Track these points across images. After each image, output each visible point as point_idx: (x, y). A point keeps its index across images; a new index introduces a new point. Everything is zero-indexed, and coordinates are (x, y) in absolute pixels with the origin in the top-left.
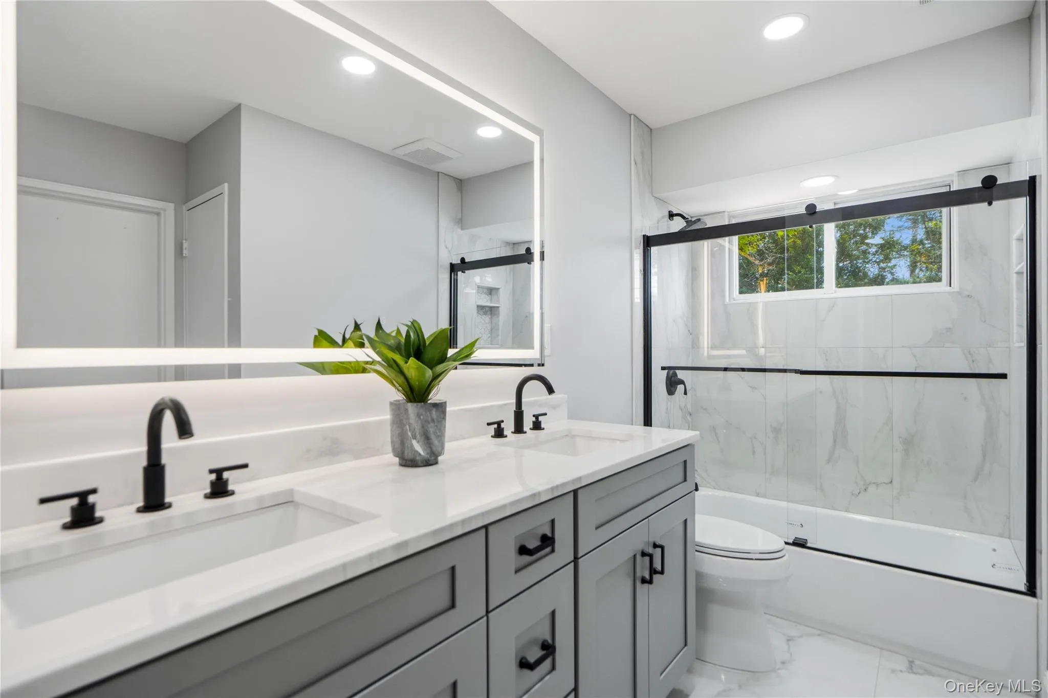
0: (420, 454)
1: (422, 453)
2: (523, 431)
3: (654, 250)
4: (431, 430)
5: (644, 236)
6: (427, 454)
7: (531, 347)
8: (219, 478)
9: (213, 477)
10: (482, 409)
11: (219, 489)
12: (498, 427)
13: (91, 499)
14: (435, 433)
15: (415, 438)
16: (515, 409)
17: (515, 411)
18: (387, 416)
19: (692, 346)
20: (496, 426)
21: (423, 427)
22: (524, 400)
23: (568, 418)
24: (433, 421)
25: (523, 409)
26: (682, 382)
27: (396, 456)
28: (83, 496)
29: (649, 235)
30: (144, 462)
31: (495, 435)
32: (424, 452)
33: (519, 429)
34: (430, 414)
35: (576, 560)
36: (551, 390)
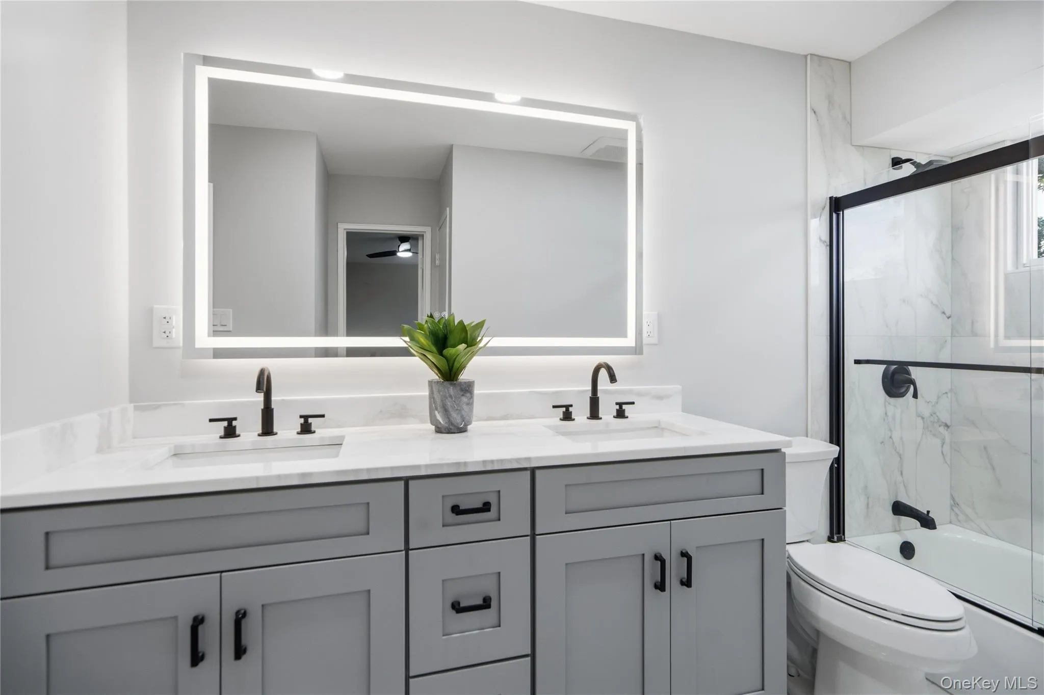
0: (440, 423)
1: (442, 423)
2: (599, 417)
3: (850, 215)
4: (449, 404)
5: (831, 198)
6: (446, 423)
7: (624, 335)
8: (306, 421)
9: (302, 420)
10: (557, 392)
11: (306, 429)
12: (566, 410)
13: (234, 423)
14: (453, 407)
15: (437, 409)
16: (591, 396)
17: (590, 397)
18: (426, 393)
19: (952, 334)
20: (564, 409)
21: (442, 401)
22: (599, 388)
23: (683, 411)
24: (451, 396)
25: (598, 396)
26: (912, 382)
27: (432, 424)
28: (230, 420)
29: (839, 195)
30: (262, 406)
31: (564, 418)
32: (443, 421)
33: (594, 414)
34: (448, 391)
35: (533, 536)
36: (613, 379)
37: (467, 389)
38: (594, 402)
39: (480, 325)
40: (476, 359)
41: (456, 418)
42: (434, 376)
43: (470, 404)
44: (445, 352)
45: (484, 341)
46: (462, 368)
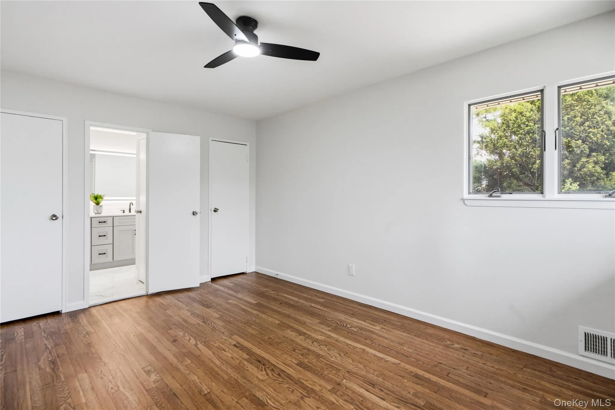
35: (113, 226)
36: (132, 205)
37: (101, 206)
38: (130, 209)
39: (104, 195)
40: (103, 201)
41: (99, 211)
42: (95, 204)
43: (102, 209)
44: (97, 200)
45: (105, 198)
46: (100, 203)
